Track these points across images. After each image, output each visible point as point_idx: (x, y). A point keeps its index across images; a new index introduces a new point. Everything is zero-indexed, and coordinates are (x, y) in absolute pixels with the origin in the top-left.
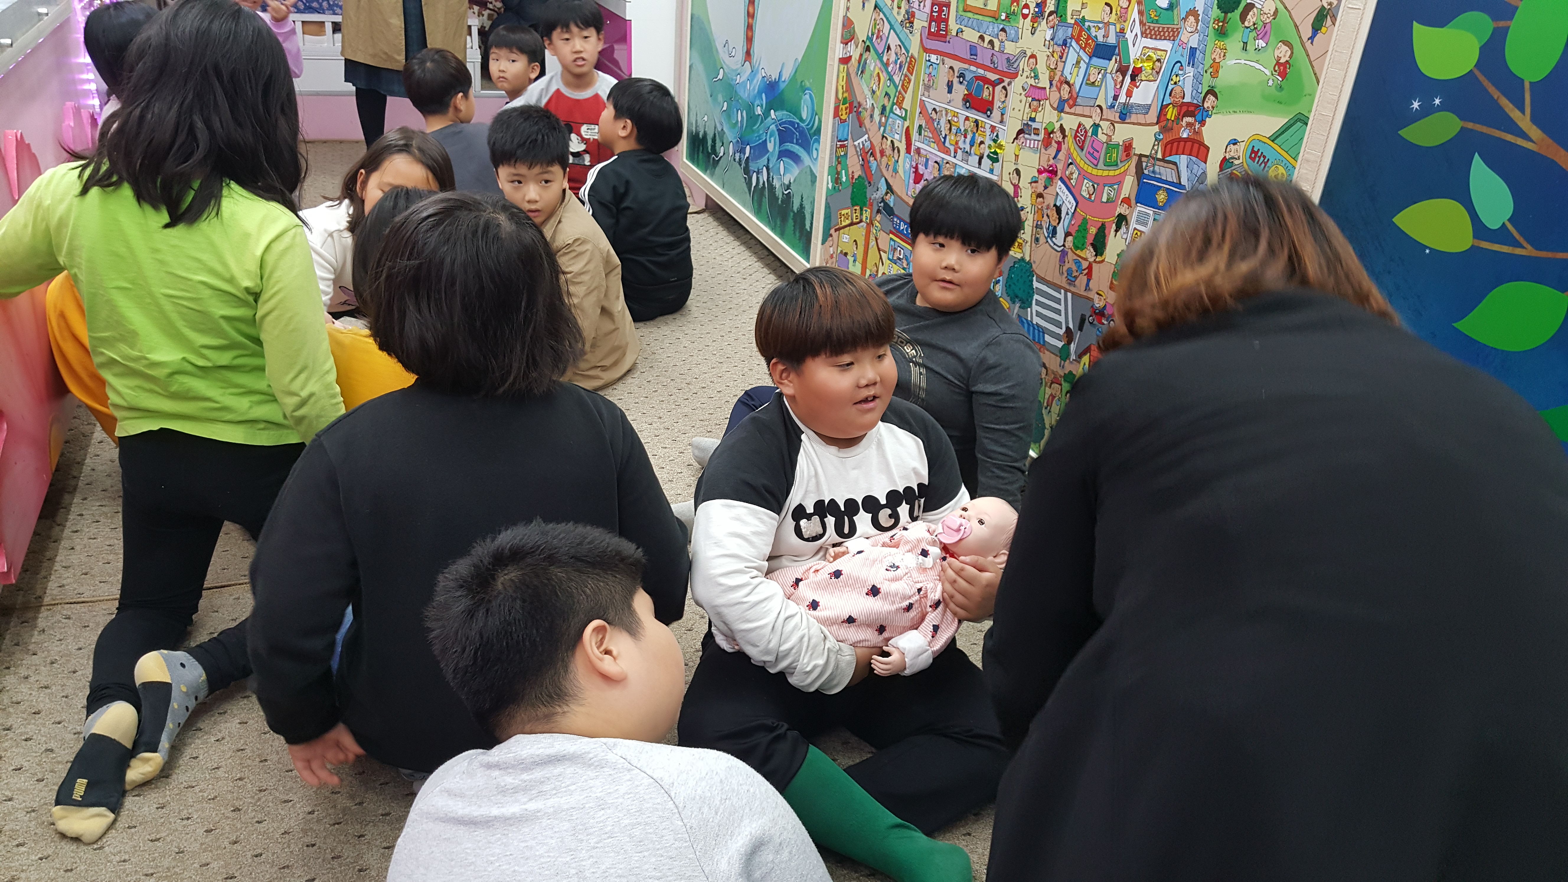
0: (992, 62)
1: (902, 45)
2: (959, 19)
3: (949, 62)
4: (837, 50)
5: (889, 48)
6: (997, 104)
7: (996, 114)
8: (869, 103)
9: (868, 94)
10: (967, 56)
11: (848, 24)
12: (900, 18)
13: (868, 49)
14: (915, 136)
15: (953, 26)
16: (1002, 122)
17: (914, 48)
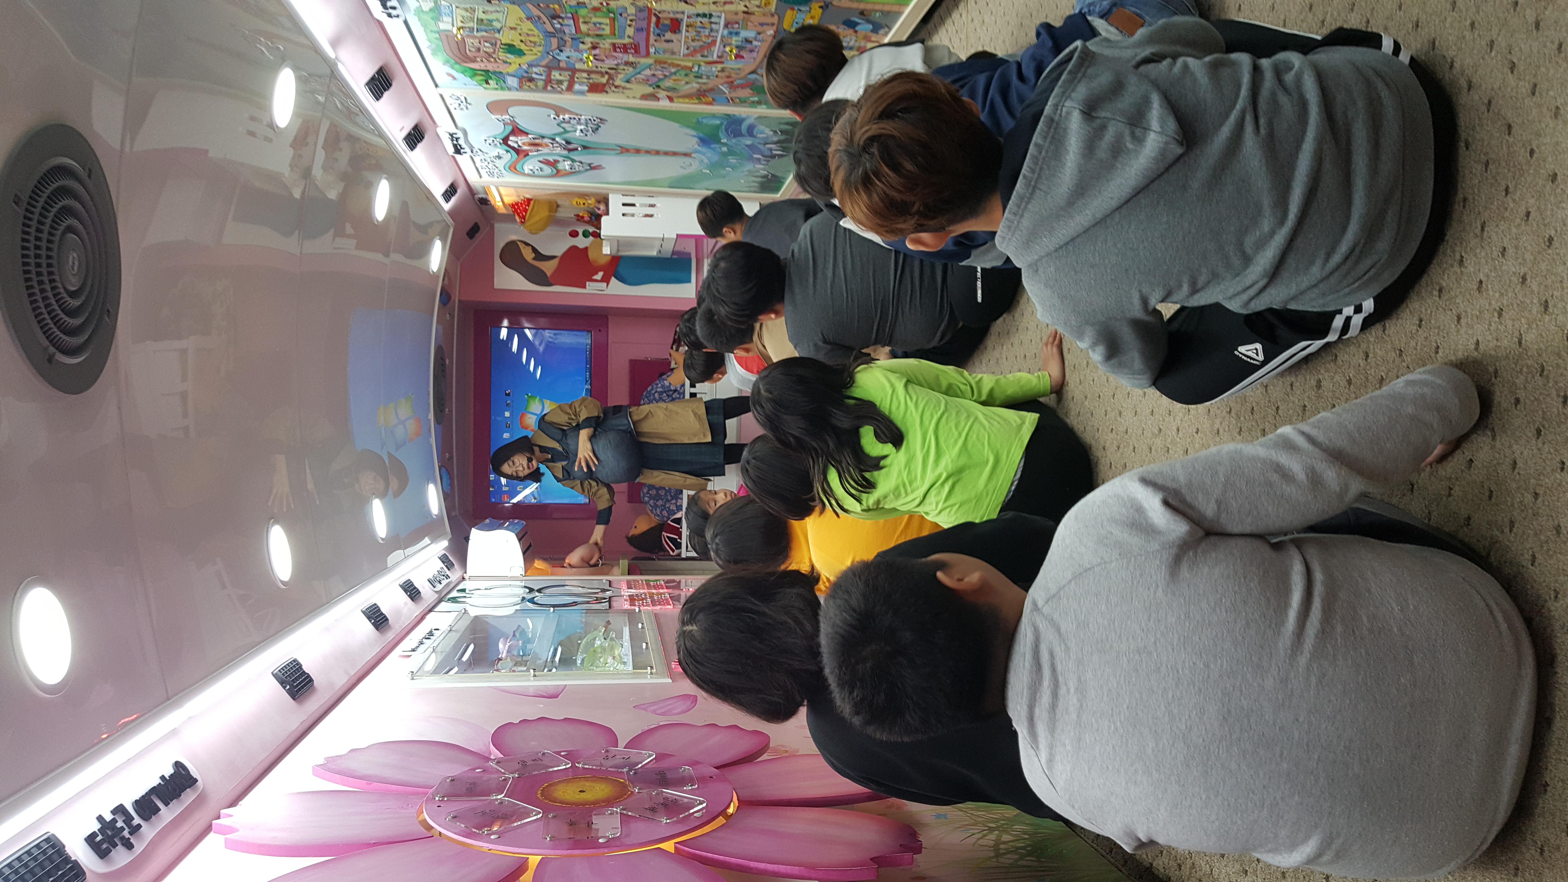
0: (644, 19)
1: (649, 67)
2: (622, 37)
3: (652, 41)
4: (664, 104)
5: (654, 75)
6: (671, 15)
7: (679, 16)
8: (695, 85)
9: (688, 86)
10: (644, 34)
11: (644, 97)
12: (631, 69)
13: (658, 87)
14: (710, 59)
15: (626, 41)
16: (683, 13)
17: (649, 61)
